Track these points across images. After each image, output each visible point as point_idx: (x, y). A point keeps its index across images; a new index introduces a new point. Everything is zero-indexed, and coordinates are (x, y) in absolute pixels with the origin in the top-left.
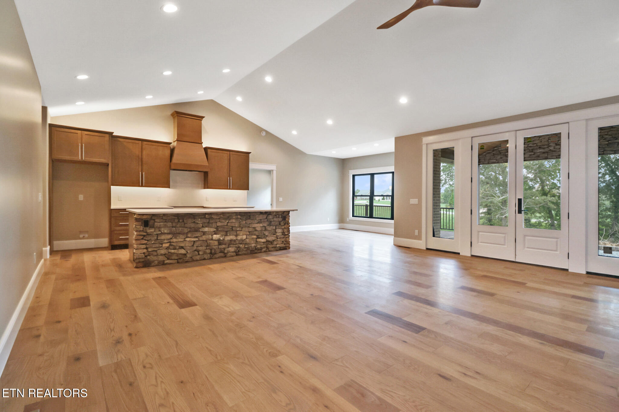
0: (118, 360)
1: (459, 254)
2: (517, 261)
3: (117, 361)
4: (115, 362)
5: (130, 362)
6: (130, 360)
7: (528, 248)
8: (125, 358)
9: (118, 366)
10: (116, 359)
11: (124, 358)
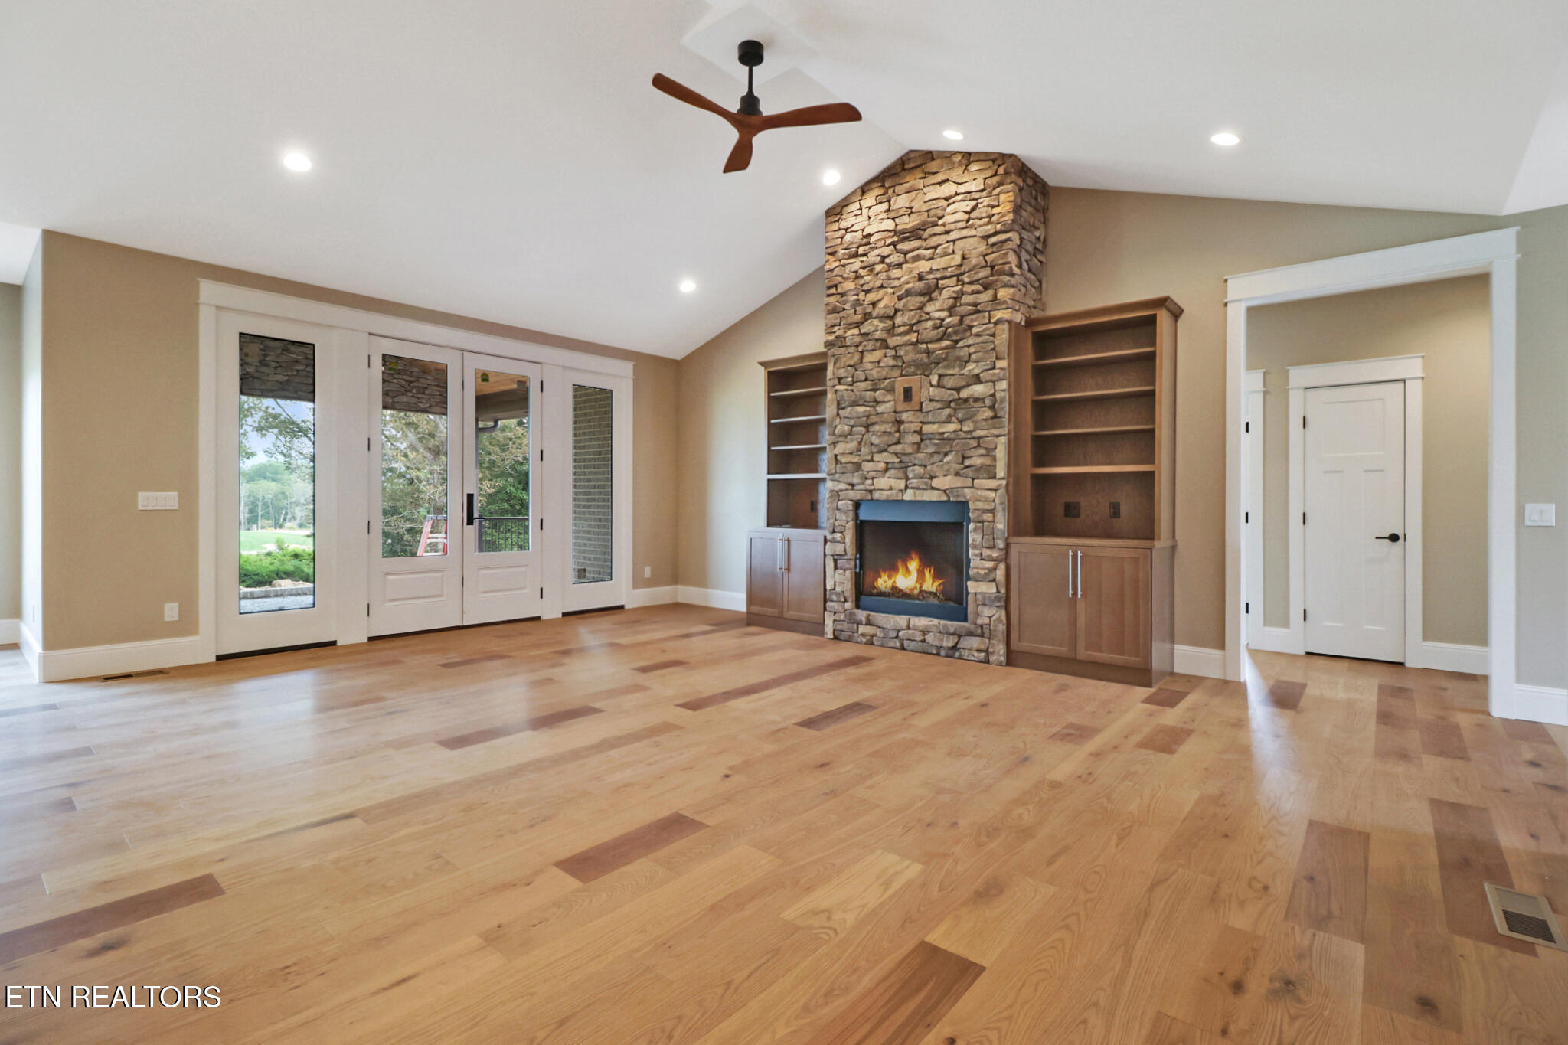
0: (1314, 935)
1: (333, 643)
2: (464, 624)
3: (1317, 932)
4: (1322, 934)
5: (1290, 914)
6: (1286, 917)
7: (483, 592)
8: (1293, 928)
9: (1321, 922)
10: (1317, 937)
11: (1297, 928)
